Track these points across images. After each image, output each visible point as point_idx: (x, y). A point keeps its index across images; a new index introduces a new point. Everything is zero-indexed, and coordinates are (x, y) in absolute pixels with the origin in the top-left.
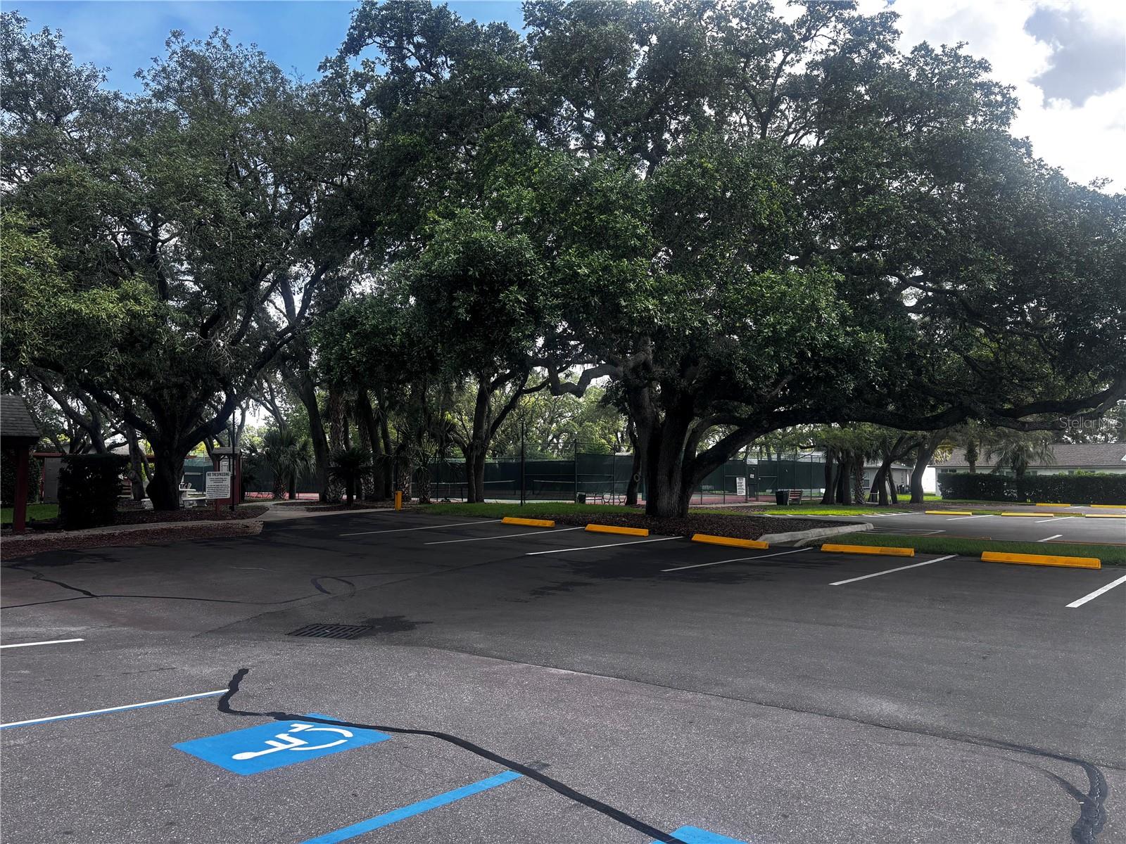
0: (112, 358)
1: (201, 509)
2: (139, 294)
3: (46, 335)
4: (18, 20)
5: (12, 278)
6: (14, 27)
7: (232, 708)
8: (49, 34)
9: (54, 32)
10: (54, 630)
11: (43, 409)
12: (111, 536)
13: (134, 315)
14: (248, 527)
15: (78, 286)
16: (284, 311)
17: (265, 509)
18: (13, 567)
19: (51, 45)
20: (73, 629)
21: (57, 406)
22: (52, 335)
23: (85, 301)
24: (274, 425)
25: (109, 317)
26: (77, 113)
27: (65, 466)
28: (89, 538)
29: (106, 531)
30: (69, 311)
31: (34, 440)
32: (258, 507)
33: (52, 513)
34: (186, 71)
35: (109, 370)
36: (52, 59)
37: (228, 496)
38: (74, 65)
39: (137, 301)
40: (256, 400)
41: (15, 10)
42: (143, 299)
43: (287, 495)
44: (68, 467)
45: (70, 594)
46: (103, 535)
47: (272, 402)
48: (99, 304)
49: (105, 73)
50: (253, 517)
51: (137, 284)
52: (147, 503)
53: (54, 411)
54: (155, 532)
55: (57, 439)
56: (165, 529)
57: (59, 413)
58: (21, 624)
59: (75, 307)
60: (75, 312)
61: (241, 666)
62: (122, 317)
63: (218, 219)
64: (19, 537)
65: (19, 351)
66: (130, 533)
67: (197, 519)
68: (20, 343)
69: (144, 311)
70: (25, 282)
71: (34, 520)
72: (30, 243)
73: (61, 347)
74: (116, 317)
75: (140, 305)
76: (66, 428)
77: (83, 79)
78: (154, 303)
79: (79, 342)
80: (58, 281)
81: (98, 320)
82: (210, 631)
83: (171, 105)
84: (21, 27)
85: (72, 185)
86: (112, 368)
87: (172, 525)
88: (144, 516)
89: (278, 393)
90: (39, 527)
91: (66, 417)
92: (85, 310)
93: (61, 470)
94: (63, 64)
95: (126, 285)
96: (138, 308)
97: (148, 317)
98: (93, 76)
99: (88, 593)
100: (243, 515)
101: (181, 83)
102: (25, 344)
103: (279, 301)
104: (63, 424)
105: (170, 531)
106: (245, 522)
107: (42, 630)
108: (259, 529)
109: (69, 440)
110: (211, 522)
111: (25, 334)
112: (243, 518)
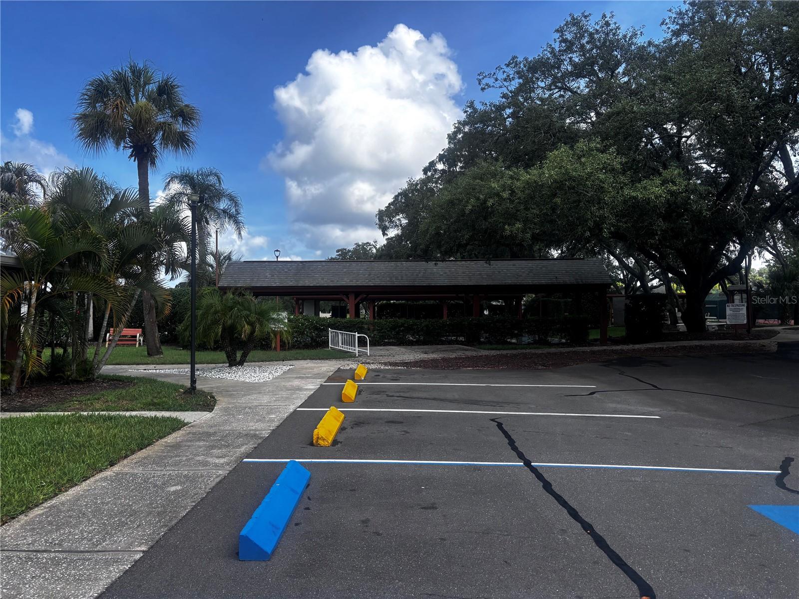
0: (659, 226)
1: (722, 332)
2: (675, 178)
3: (617, 216)
4: (586, 17)
5: (597, 182)
6: (584, 22)
7: (788, 486)
8: (606, 17)
9: (608, 15)
10: (640, 408)
11: (607, 266)
12: (661, 349)
13: (672, 193)
14: (764, 346)
15: (634, 181)
16: (783, 172)
17: (776, 333)
18: (605, 366)
19: (607, 24)
20: (652, 409)
21: (616, 263)
22: (620, 216)
23: (639, 190)
24: (774, 266)
25: (656, 197)
26: (624, 65)
27: (628, 302)
28: (647, 350)
29: (658, 345)
30: (630, 198)
31: (608, 285)
32: (770, 331)
33: (621, 333)
34: (696, 8)
35: (657, 235)
36: (607, 34)
37: (745, 322)
38: (621, 33)
39: (674, 183)
40: (760, 247)
41: (583, 11)
42: (678, 181)
43: (793, 322)
44: (630, 303)
45: (643, 386)
46: (656, 348)
47: (775, 247)
48: (649, 190)
49: (642, 30)
50: (767, 339)
51: (674, 171)
52: (681, 326)
53: (614, 267)
54: (691, 347)
55: (616, 285)
56: (698, 346)
57: (617, 268)
58: (619, 403)
59: (634, 194)
60: (634, 198)
61: (786, 454)
62: (664, 196)
63: (729, 110)
64: (605, 348)
65: (602, 229)
66: (674, 348)
67: (720, 339)
68: (603, 223)
69: (679, 189)
70: (604, 183)
71: (611, 337)
72: (604, 158)
73: (626, 223)
74: (661, 196)
75: (676, 185)
76: (622, 278)
77: (627, 40)
78: (685, 183)
79: (635, 218)
80: (622, 178)
81: (648, 201)
82: (752, 424)
83: (685, 38)
84: (587, 21)
85: (627, 114)
86: (659, 233)
87: (703, 343)
88: (680, 336)
89: (779, 240)
90: (616, 342)
91: (621, 270)
92: (640, 196)
93: (626, 304)
94: (614, 35)
95: (666, 174)
96: (675, 188)
97: (682, 193)
98: (635, 35)
99: (656, 387)
100: (758, 336)
101: (692, 18)
102: (606, 224)
103: (778, 165)
104: (620, 275)
105: (701, 347)
106: (762, 342)
107: (632, 408)
108: (775, 348)
109: (624, 286)
110: (733, 341)
111: (605, 217)
112: (758, 339)
